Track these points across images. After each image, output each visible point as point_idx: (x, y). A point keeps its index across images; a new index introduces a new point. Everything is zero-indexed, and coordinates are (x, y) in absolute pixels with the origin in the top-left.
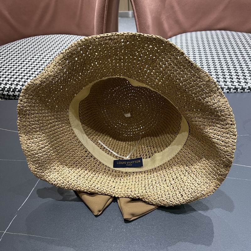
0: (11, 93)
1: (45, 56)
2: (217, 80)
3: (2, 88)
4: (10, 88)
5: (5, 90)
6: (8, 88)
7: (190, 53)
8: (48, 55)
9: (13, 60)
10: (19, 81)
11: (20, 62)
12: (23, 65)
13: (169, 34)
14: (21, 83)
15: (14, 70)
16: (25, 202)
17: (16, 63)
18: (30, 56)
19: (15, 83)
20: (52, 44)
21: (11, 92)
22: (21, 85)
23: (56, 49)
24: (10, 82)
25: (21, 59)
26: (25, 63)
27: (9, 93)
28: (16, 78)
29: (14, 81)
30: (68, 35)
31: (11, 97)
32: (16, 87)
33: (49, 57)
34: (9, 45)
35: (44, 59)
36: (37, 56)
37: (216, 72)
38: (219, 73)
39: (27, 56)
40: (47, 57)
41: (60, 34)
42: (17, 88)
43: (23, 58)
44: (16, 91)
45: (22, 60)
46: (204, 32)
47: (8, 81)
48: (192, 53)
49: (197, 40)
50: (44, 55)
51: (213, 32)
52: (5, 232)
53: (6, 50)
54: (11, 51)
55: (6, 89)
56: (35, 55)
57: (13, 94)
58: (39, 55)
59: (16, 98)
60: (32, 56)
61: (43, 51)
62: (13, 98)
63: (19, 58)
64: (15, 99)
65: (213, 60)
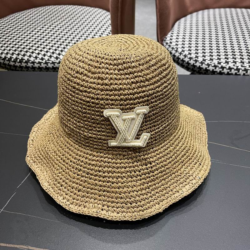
0: (18, 64)
1: (55, 27)
2: (241, 61)
3: (8, 59)
4: (17, 59)
5: (11, 60)
6: (15, 58)
7: (212, 31)
8: (59, 26)
9: (21, 30)
10: (27, 52)
11: (29, 32)
12: (31, 35)
13: (190, 10)
14: (28, 54)
15: (21, 40)
16: (25, 179)
17: (25, 33)
18: (40, 26)
19: (22, 53)
20: (64, 14)
21: (18, 63)
22: (28, 55)
24: (17, 52)
25: (30, 29)
26: (34, 33)
27: (15, 63)
28: (24, 48)
29: (21, 51)
30: (81, 7)
31: (18, 69)
33: (60, 28)
34: (18, 14)
35: (55, 30)
36: (47, 27)
37: (240, 52)
38: (243, 54)
39: (36, 26)
40: (57, 28)
41: (73, 5)
42: (24, 59)
43: (33, 27)
44: (23, 61)
46: (228, 10)
47: (15, 50)
48: (214, 31)
49: (220, 17)
50: (54, 25)
51: (238, 10)
52: (2, 210)
53: (15, 19)
54: (20, 20)
55: (13, 59)
56: (45, 25)
57: (20, 65)
58: (49, 25)
59: (23, 70)
61: (53, 22)
62: (20, 69)
63: (28, 27)
65: (237, 39)
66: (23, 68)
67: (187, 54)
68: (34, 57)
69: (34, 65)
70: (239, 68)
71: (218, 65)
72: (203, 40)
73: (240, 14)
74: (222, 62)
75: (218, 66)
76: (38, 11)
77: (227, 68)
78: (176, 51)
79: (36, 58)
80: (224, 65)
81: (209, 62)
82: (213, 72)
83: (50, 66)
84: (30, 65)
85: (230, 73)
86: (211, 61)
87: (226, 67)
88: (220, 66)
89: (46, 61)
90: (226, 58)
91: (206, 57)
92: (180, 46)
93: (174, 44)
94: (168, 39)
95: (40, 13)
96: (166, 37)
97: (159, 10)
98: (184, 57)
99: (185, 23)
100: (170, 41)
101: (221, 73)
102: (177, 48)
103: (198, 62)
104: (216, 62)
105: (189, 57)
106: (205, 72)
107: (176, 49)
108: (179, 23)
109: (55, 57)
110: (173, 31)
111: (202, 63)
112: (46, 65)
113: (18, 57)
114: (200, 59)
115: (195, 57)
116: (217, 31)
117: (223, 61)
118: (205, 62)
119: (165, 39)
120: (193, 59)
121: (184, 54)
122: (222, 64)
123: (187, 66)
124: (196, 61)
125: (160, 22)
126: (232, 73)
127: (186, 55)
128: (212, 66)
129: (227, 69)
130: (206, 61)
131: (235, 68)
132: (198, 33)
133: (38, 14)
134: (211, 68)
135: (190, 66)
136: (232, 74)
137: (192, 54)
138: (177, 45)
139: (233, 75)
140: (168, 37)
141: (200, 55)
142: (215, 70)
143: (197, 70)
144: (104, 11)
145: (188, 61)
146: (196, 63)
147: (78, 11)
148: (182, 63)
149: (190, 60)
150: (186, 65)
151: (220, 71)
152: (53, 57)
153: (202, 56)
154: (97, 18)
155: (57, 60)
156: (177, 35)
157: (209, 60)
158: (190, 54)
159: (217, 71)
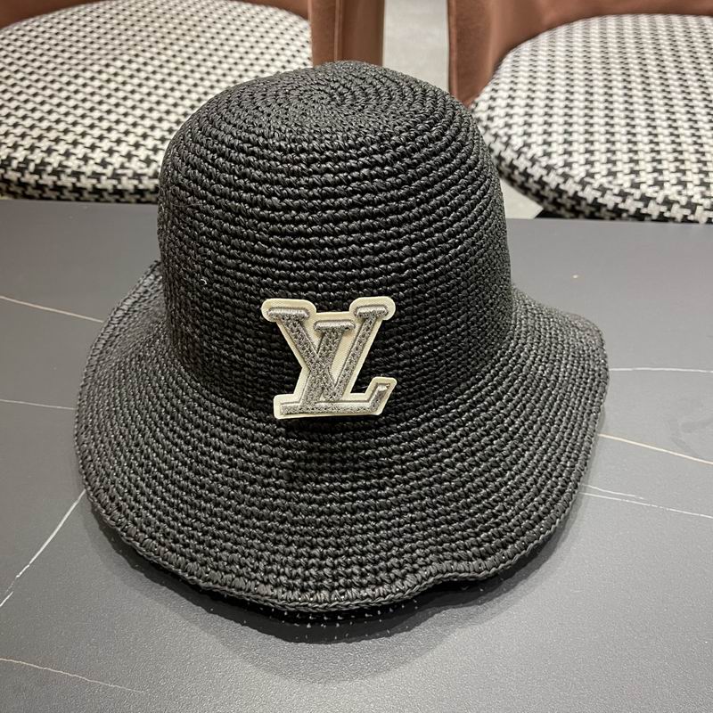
0: (30, 178)
1: (145, 64)
2: (701, 179)
4: (27, 161)
5: (10, 165)
6: (21, 159)
7: (614, 83)
8: (156, 63)
9: (43, 71)
10: (57, 140)
11: (65, 79)
12: (72, 88)
13: (549, 17)
14: (62, 147)
15: (42, 103)
17: (53, 82)
18: (99, 59)
19: (44, 144)
20: (171, 25)
21: (31, 173)
22: (62, 152)
23: (182, 43)
24: (27, 142)
25: (69, 70)
26: (80, 81)
27: (23, 175)
28: (49, 129)
29: (40, 138)
31: (30, 191)
32: (47, 160)
33: (158, 69)
34: (36, 24)
35: (143, 75)
36: (119, 63)
37: (697, 152)
38: (708, 157)
39: (89, 62)
42: (50, 164)
43: (77, 64)
44: (44, 170)
45: (73, 73)
46: (660, 19)
47: (23, 136)
48: (621, 85)
50: (141, 60)
51: (691, 20)
53: (26, 39)
54: (40, 40)
55: (14, 164)
56: (114, 59)
57: (36, 181)
58: (126, 58)
59: (45, 195)
60: (103, 62)
62: (36, 193)
63: (62, 64)
64: (41, 198)
65: (688, 112)
66: (47, 190)
67: (540, 153)
68: (78, 159)
69: (79, 180)
70: (694, 200)
71: (633, 191)
72: (587, 111)
73: (696, 35)
74: (644, 183)
75: (632, 195)
76: (95, 14)
77: (660, 199)
78: (507, 144)
79: (86, 159)
80: (650, 192)
81: (604, 181)
82: (617, 213)
83: (128, 184)
84: (66, 181)
85: (667, 214)
86: (610, 178)
87: (655, 199)
88: (637, 194)
89: (115, 169)
90: (655, 170)
91: (596, 164)
92: (517, 130)
93: (499, 122)
94: (483, 106)
95: (102, 20)
96: (477, 100)
97: (457, 20)
98: (529, 164)
99: (533, 58)
100: (489, 112)
101: (639, 216)
102: (510, 137)
103: (570, 181)
104: (624, 181)
105: (544, 164)
106: (593, 209)
107: (505, 139)
108: (516, 59)
109: (143, 158)
110: (497, 84)
111: (583, 183)
112: (115, 182)
113: (30, 157)
114: (579, 171)
115: (561, 164)
116: (629, 86)
117: (647, 178)
118: (591, 181)
119: (473, 106)
120: (556, 170)
121: (529, 156)
122: (643, 187)
123: (538, 192)
124: (566, 177)
125: (460, 55)
126: (673, 216)
127: (536, 157)
128: (615, 195)
129: (658, 204)
130: (597, 176)
131: (683, 201)
132: (572, 90)
133: (95, 25)
134: (610, 200)
135: (546, 192)
136: (673, 219)
137: (554, 155)
138: (508, 125)
139: (677, 222)
140: (484, 101)
141: (579, 158)
142: (621, 206)
143: (569, 203)
144: (293, 18)
145: (542, 176)
146: (564, 183)
147: (215, 16)
148: (523, 183)
149: (548, 174)
150: (535, 187)
151: (638, 209)
152: (135, 159)
153: (583, 162)
154: (269, 38)
155: (148, 166)
156: (510, 97)
157: (603, 176)
158: (547, 154)
159: (627, 208)
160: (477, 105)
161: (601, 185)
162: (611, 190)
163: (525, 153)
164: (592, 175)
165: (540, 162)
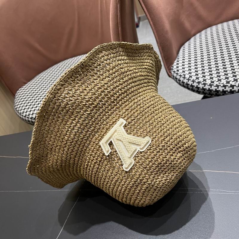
7: (217, 49)
46: (230, 22)
48: (219, 49)
49: (224, 33)
67: (195, 79)
71: (227, 84)
72: (208, 61)
74: (231, 81)
75: (228, 86)
76: (59, 67)
77: (237, 85)
78: (184, 78)
80: (233, 84)
81: (217, 83)
82: (224, 93)
86: (219, 82)
87: (235, 85)
88: (229, 85)
90: (234, 76)
91: (214, 78)
92: (187, 72)
93: (181, 71)
94: (175, 67)
96: (173, 65)
98: (192, 83)
99: (189, 47)
100: (177, 68)
101: (232, 92)
102: (185, 75)
103: (206, 85)
104: (224, 82)
105: (197, 82)
106: (216, 93)
107: (183, 76)
111: (211, 85)
114: (208, 82)
115: (202, 80)
116: (222, 49)
117: (231, 79)
118: (213, 84)
119: (172, 68)
120: (201, 83)
121: (192, 80)
123: (197, 90)
124: (205, 84)
127: (194, 80)
129: (237, 87)
130: (215, 82)
132: (203, 55)
135: (200, 90)
137: (200, 78)
138: (184, 72)
140: (175, 65)
141: (208, 77)
142: (225, 90)
143: (208, 92)
145: (197, 86)
146: (205, 86)
148: (192, 88)
149: (199, 85)
150: (196, 89)
151: (231, 90)
157: (217, 82)
158: (197, 78)
159: (227, 90)
160: (173, 67)
161: (217, 85)
162: (220, 85)
163: (190, 79)
164: (213, 82)
165: (196, 81)
